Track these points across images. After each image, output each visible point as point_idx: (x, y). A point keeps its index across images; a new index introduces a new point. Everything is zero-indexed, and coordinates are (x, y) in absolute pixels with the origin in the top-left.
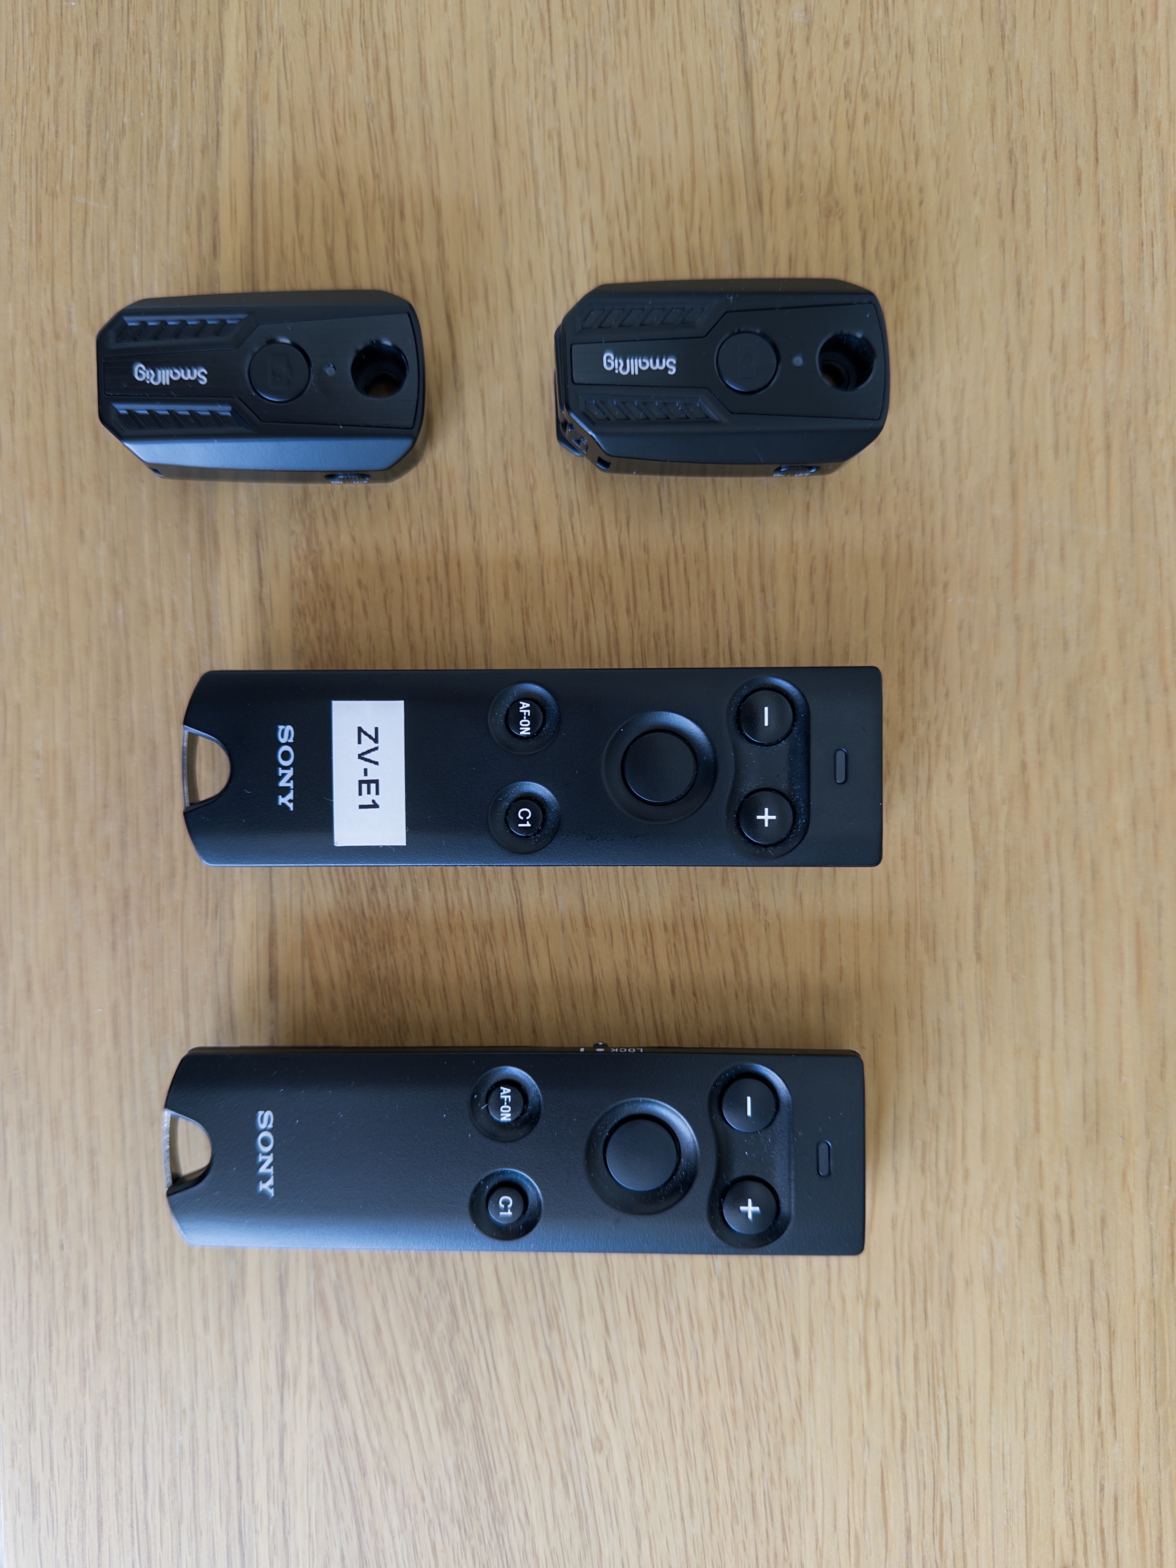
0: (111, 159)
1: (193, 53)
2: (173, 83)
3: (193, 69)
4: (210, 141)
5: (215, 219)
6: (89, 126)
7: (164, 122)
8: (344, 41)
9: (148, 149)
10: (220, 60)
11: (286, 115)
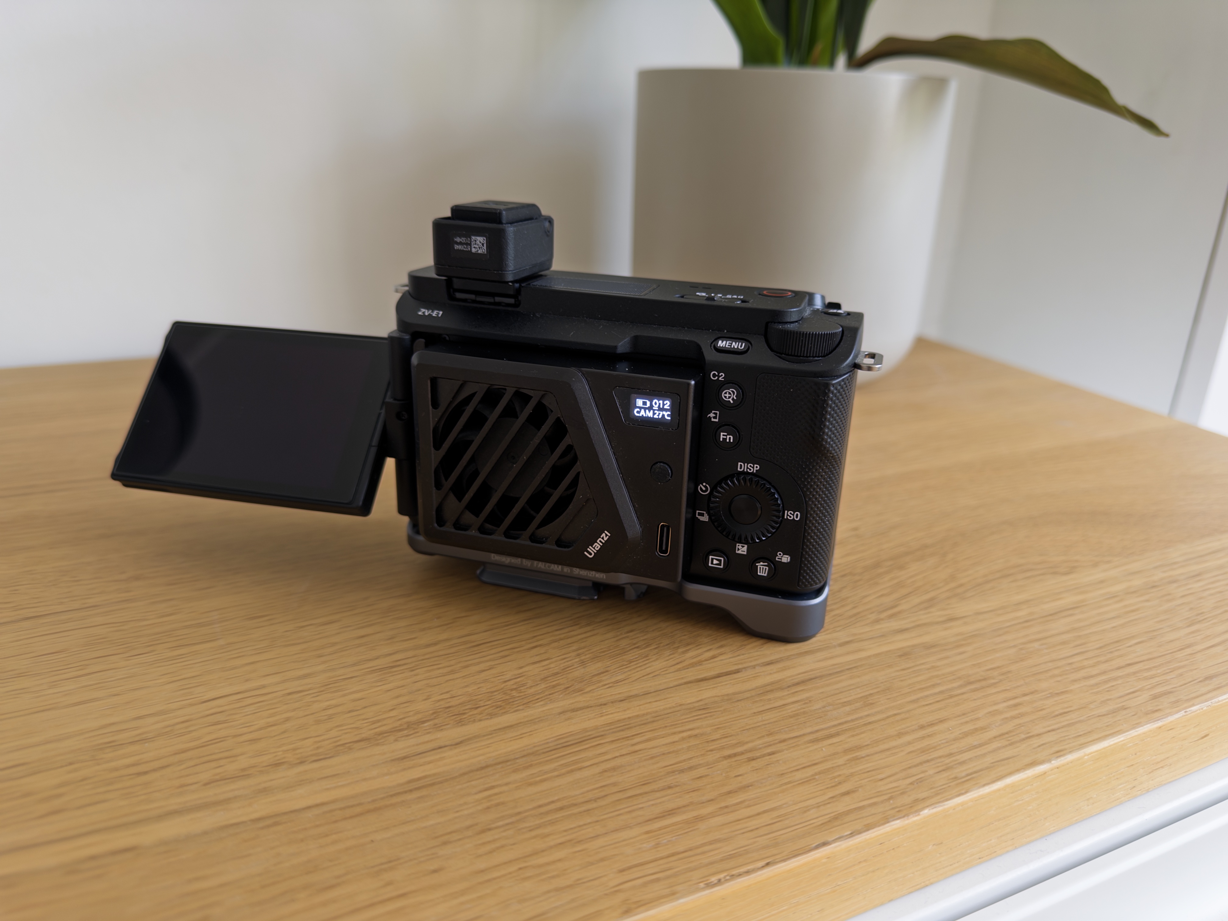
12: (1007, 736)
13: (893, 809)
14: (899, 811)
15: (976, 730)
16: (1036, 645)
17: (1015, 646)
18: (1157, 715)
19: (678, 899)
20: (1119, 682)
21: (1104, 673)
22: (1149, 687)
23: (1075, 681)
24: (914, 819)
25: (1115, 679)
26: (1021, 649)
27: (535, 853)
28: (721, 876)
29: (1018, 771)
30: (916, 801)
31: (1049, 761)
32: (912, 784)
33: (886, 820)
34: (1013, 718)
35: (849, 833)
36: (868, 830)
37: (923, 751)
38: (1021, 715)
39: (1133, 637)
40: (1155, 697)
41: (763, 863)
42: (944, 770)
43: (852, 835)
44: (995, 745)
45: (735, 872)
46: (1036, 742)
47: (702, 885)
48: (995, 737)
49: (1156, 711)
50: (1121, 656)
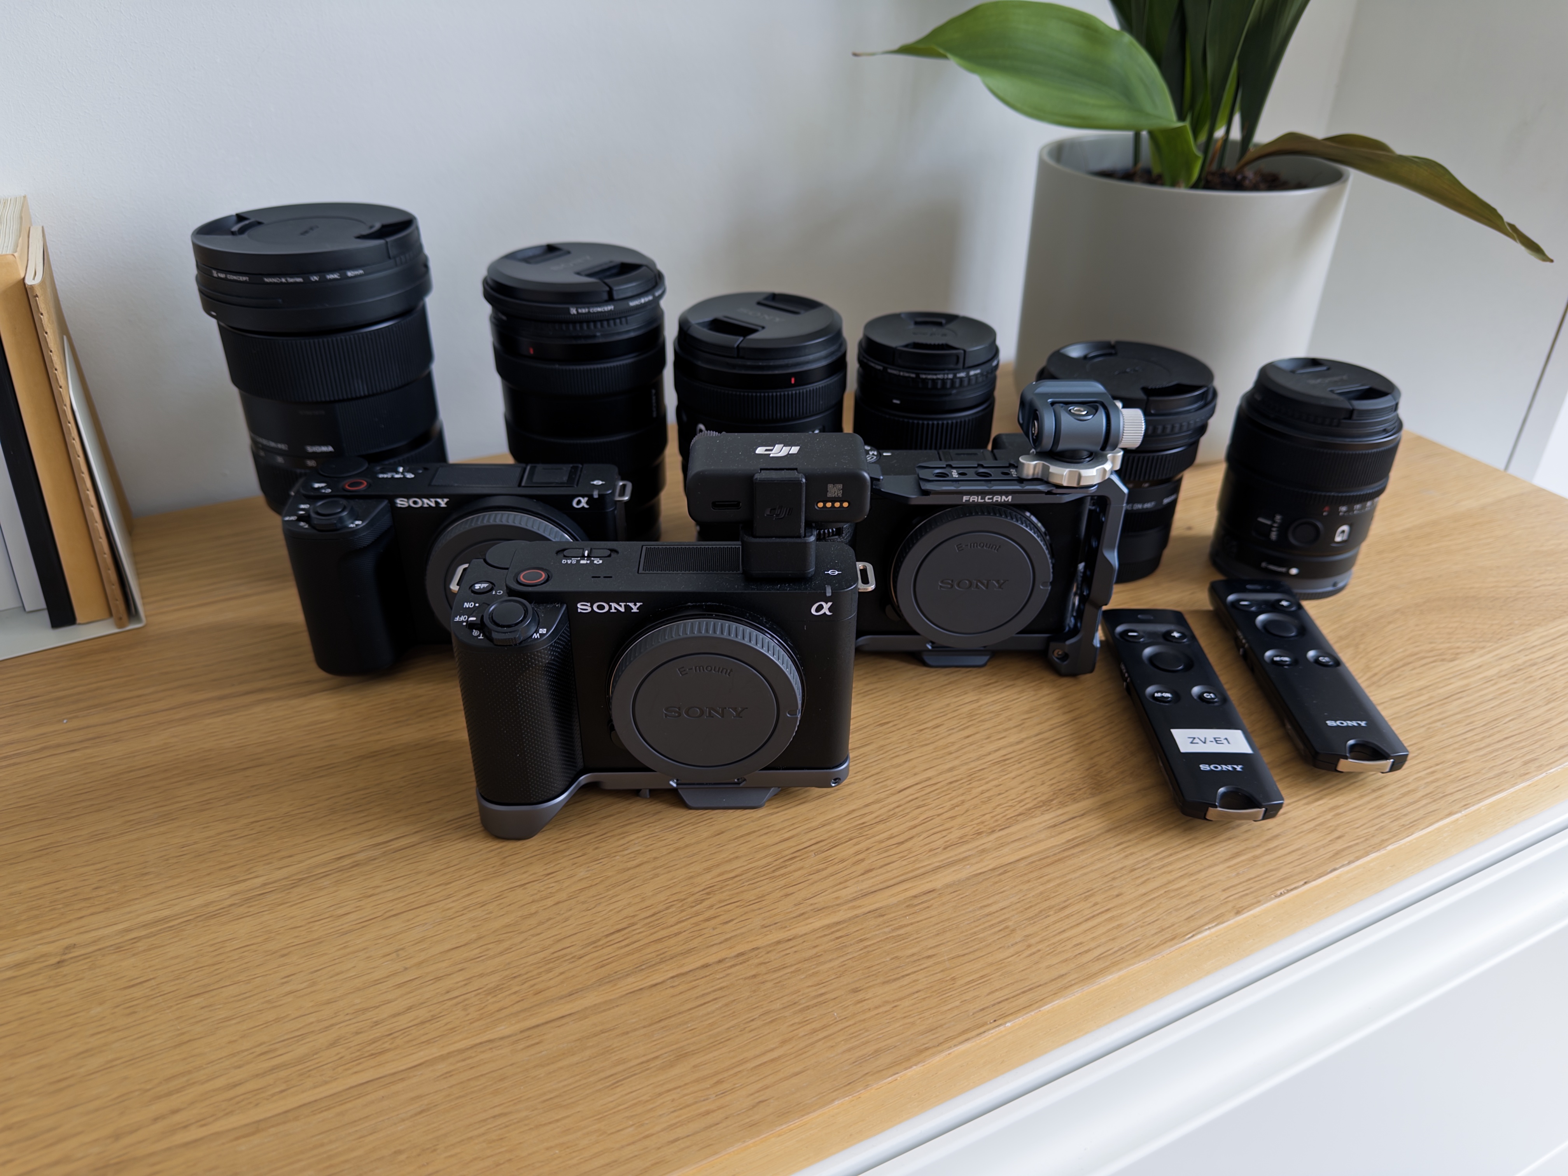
0: (915, 958)
1: (832, 941)
2: (854, 944)
3: (841, 937)
4: (876, 914)
5: (915, 897)
6: (903, 976)
7: (879, 940)
8: (787, 876)
9: (898, 942)
10: (828, 926)
11: (841, 886)
12: (1430, 795)
13: (1370, 846)
14: (1374, 848)
15: (1409, 792)
16: (1439, 724)
17: (1423, 726)
18: (1527, 776)
19: (1263, 904)
20: (1500, 752)
21: (1489, 745)
22: (1520, 756)
23: (1469, 753)
24: (1383, 852)
25: (1497, 750)
26: (1429, 728)
27: (1169, 882)
28: (1282, 891)
29: (1442, 819)
30: (1383, 841)
31: (1460, 812)
32: (1377, 830)
33: (1367, 854)
34: (1433, 782)
35: (1347, 862)
36: (1358, 860)
37: (1379, 807)
38: (1437, 780)
39: (1506, 716)
40: (1526, 763)
41: (1302, 883)
42: (1395, 820)
43: (1349, 863)
44: (1424, 802)
45: (1289, 888)
46: (1451, 799)
47: (1273, 896)
48: (1423, 796)
49: (1527, 774)
50: (1499, 732)
